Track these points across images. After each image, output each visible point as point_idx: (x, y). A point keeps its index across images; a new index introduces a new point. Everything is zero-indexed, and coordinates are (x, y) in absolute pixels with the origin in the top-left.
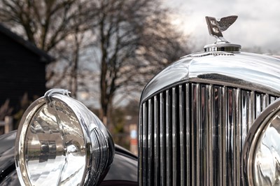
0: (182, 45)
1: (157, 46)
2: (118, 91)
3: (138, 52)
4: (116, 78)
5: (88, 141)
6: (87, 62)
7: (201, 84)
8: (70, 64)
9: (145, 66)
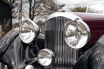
0: (55, 3)
1: (48, 3)
2: (35, 17)
3: (41, 5)
4: (34, 13)
5: (35, 29)
6: (24, 8)
7: (57, 18)
8: (19, 8)
9: (44, 10)
